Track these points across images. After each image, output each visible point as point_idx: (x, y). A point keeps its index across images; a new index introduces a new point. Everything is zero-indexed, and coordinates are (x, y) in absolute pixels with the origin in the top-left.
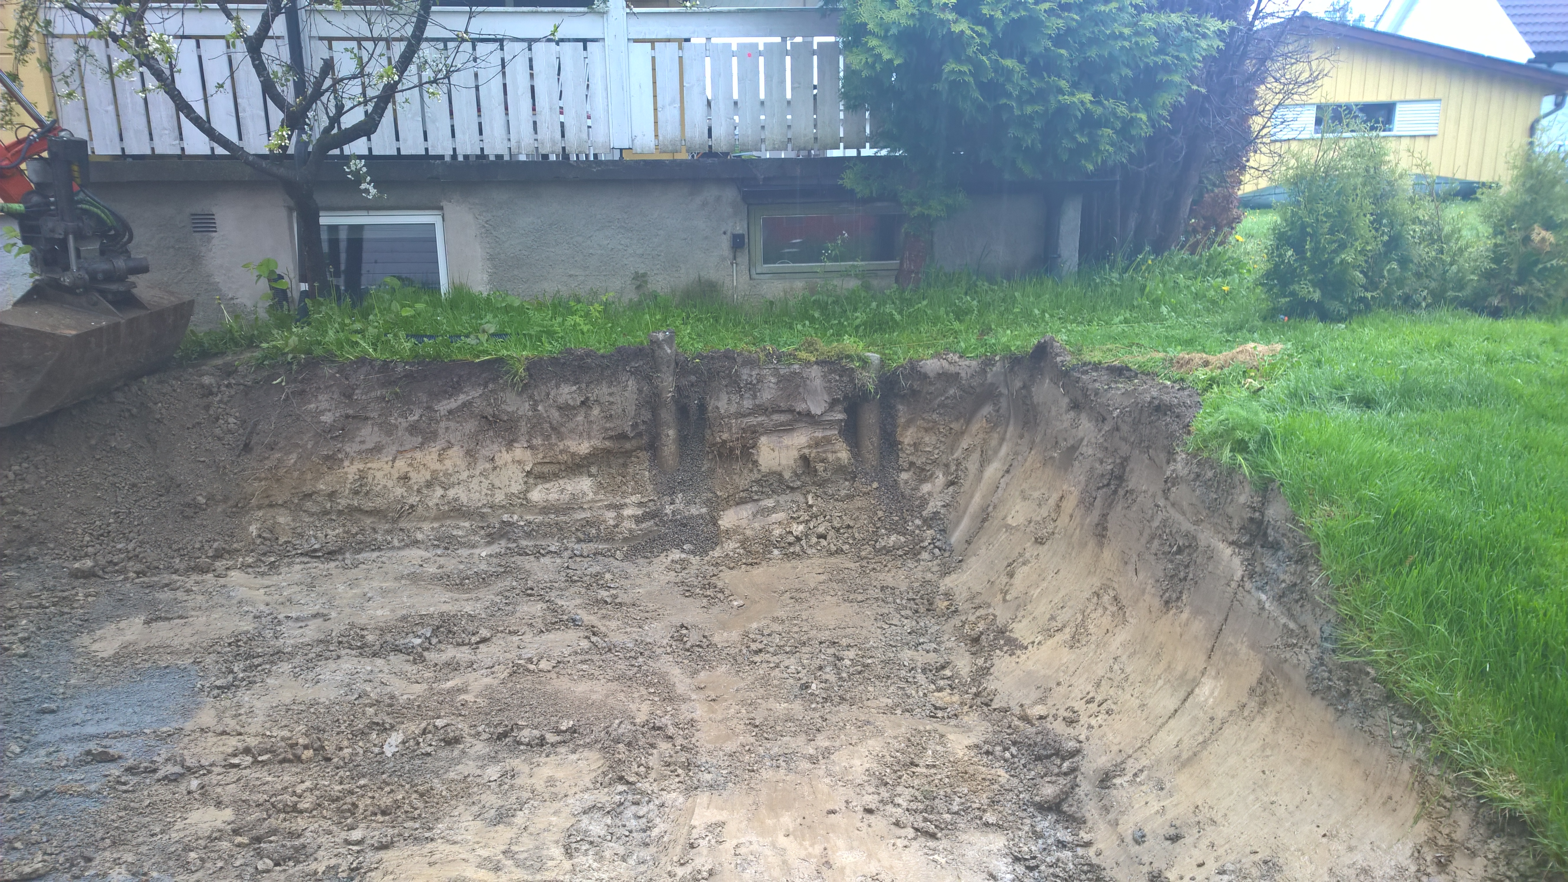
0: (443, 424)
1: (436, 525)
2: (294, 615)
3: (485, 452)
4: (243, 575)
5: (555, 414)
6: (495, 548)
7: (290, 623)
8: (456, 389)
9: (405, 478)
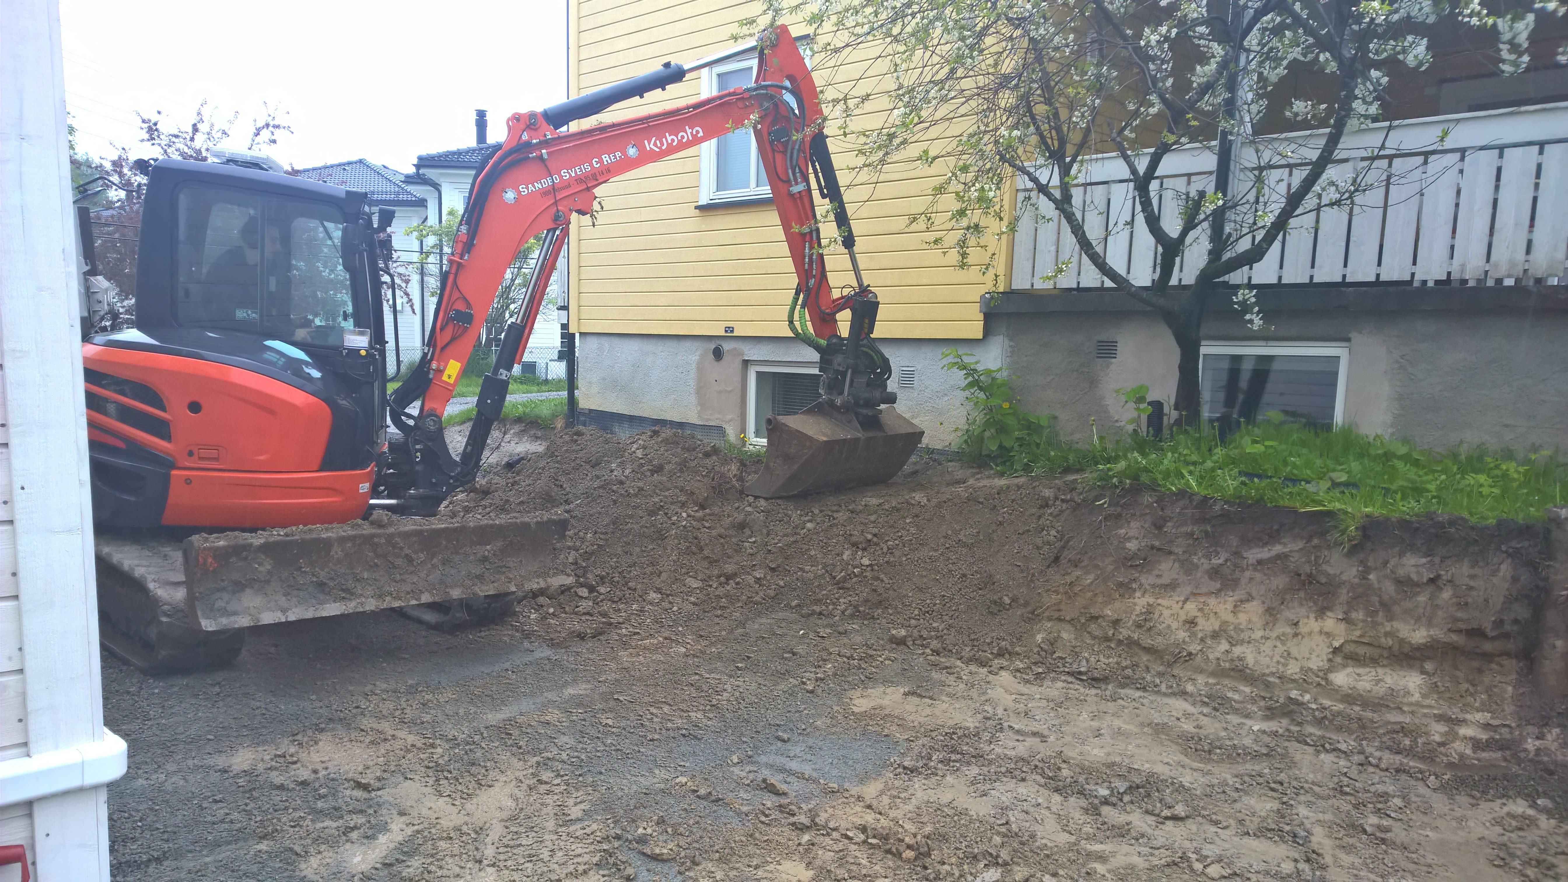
0: (1247, 574)
1: (1211, 681)
2: (1016, 727)
3: (1290, 614)
4: (1011, 678)
5: (1389, 588)
6: (1272, 726)
7: (1011, 734)
8: (1273, 537)
9: (1191, 623)
